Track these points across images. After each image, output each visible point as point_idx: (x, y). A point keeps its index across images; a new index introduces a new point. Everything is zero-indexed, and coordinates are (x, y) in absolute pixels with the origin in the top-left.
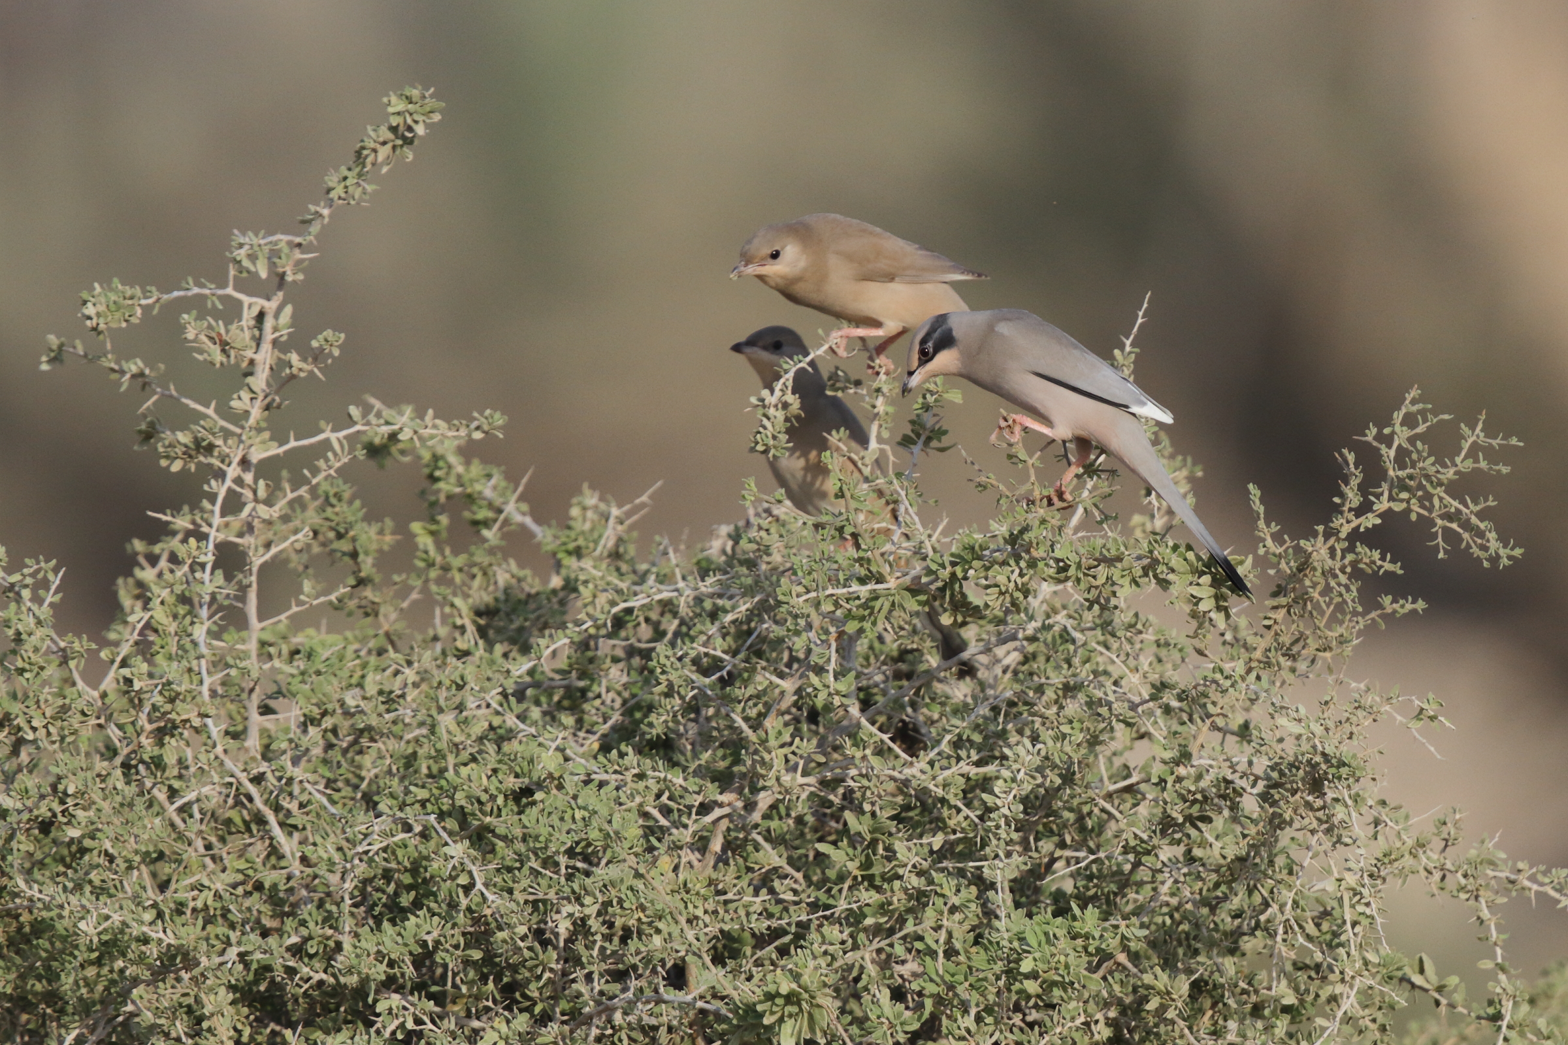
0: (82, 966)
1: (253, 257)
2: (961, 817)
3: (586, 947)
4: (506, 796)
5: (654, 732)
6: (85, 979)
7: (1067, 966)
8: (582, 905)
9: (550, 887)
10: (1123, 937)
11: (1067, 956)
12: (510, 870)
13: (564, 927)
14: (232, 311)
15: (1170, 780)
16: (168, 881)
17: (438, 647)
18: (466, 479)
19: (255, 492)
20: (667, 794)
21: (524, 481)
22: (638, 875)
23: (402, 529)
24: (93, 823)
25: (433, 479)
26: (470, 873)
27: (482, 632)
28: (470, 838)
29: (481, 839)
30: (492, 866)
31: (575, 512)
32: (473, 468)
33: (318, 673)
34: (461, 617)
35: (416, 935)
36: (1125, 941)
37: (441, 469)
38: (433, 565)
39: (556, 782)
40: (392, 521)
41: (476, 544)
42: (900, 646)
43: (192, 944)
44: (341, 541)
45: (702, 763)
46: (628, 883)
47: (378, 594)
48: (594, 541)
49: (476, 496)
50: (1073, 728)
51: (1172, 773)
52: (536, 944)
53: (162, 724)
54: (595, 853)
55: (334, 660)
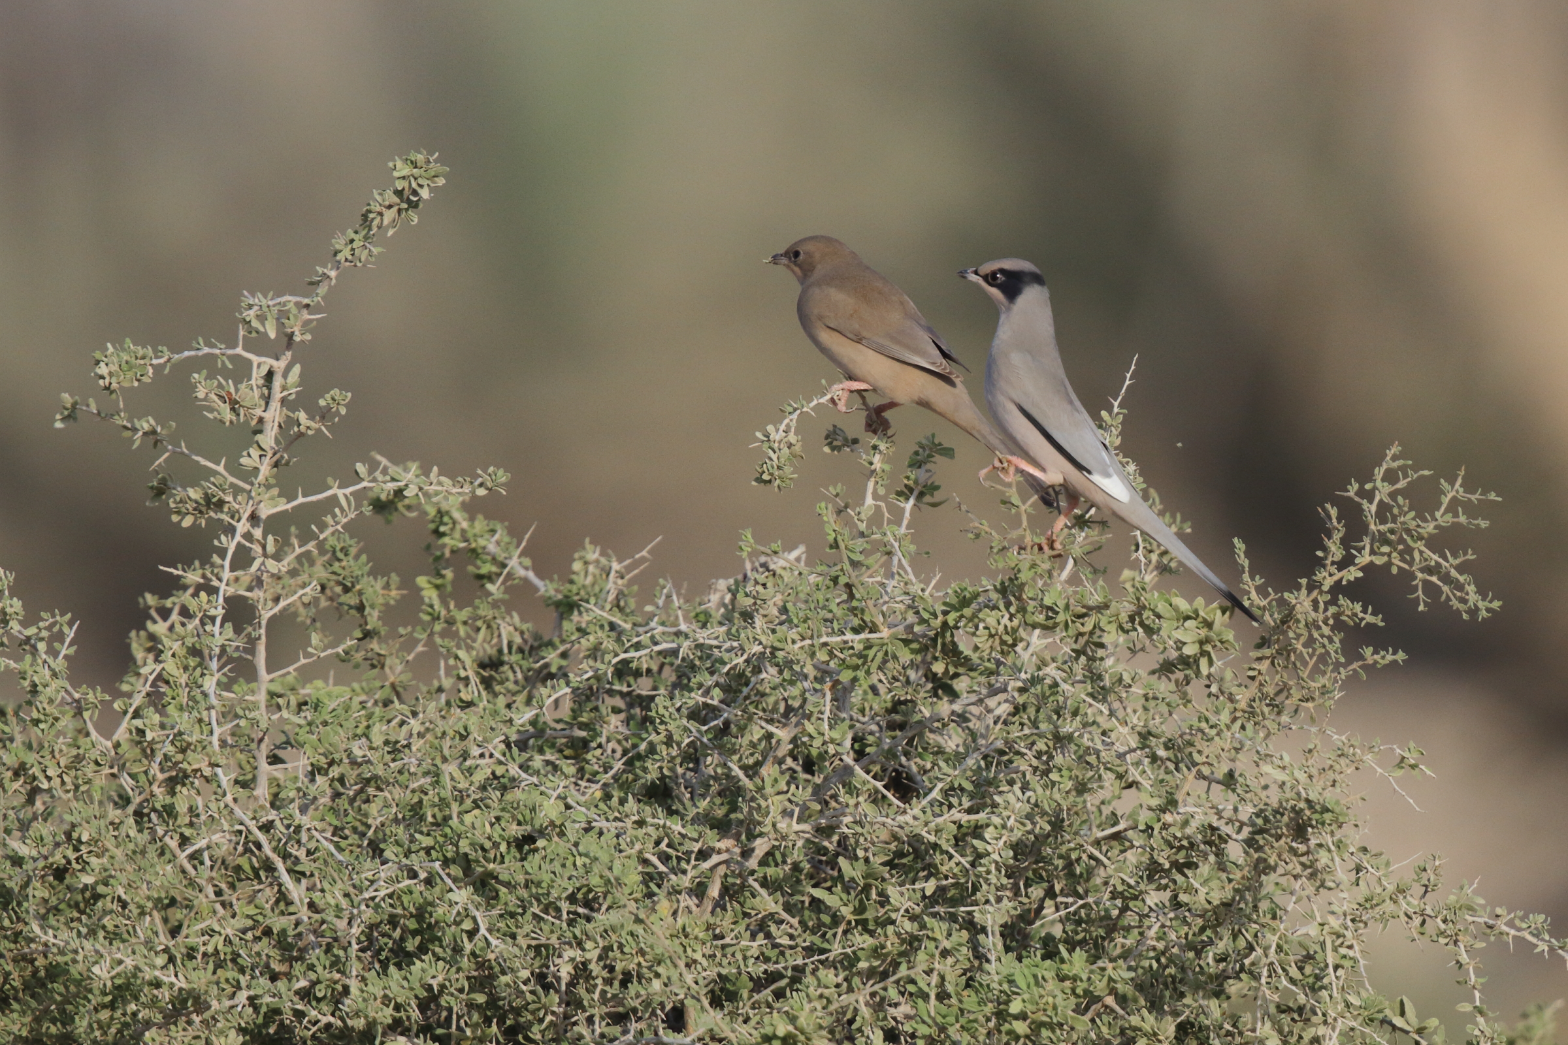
0: (96, 1010)
1: (262, 318)
2: (952, 864)
3: (588, 990)
4: (509, 844)
5: (649, 777)
6: (99, 1022)
7: (1055, 1008)
8: (583, 950)
9: (552, 932)
10: (1110, 979)
11: (1054, 997)
12: (512, 915)
13: (565, 971)
14: (241, 370)
15: (1157, 827)
16: (180, 926)
17: (443, 698)
18: (470, 535)
19: (264, 547)
20: (666, 841)
21: (527, 536)
22: (638, 921)
23: (408, 583)
24: (106, 870)
25: (438, 534)
26: (474, 919)
27: (487, 683)
28: (474, 884)
29: (485, 885)
30: (495, 912)
31: (577, 566)
32: (477, 523)
33: (325, 724)
34: (465, 669)
35: (421, 979)
36: (1112, 984)
37: (446, 524)
38: (438, 618)
39: (558, 830)
40: (398, 575)
41: (480, 598)
42: (894, 697)
43: (203, 988)
44: (348, 595)
45: (700, 810)
46: (628, 928)
47: (384, 646)
48: (595, 595)
49: (480, 551)
50: (1062, 776)
51: (1159, 820)
52: (539, 988)
53: (174, 773)
54: (595, 899)
55: (340, 711)
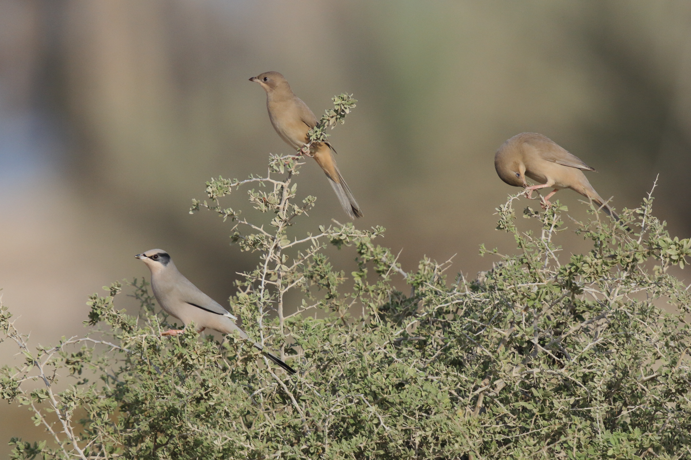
1: (278, 165)
3: (427, 449)
4: (393, 386)
5: (452, 356)
7: (627, 452)
8: (425, 431)
9: (412, 423)
10: (651, 440)
11: (627, 448)
12: (395, 417)
13: (417, 441)
14: (270, 187)
15: (670, 375)
16: (251, 424)
17: (364, 323)
18: (374, 254)
19: (281, 260)
20: (460, 384)
21: (399, 254)
22: (449, 418)
23: (348, 275)
24: (219, 399)
25: (361, 253)
26: (378, 419)
27: (382, 317)
28: (378, 404)
29: (383, 404)
30: (387, 415)
31: (421, 267)
32: (377, 249)
33: (310, 335)
34: (373, 311)
35: (356, 444)
36: (652, 442)
37: (364, 249)
38: (361, 289)
39: (414, 380)
40: (344, 271)
41: (379, 281)
42: (557, 321)
43: (262, 449)
44: (323, 280)
45: (474, 371)
46: (444, 422)
47: (338, 302)
48: (429, 279)
49: (379, 260)
50: (627, 353)
51: (671, 372)
52: (406, 448)
53: (246, 356)
54: (430, 409)
55: (316, 329)
